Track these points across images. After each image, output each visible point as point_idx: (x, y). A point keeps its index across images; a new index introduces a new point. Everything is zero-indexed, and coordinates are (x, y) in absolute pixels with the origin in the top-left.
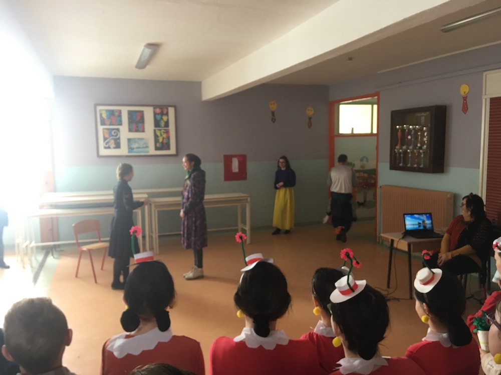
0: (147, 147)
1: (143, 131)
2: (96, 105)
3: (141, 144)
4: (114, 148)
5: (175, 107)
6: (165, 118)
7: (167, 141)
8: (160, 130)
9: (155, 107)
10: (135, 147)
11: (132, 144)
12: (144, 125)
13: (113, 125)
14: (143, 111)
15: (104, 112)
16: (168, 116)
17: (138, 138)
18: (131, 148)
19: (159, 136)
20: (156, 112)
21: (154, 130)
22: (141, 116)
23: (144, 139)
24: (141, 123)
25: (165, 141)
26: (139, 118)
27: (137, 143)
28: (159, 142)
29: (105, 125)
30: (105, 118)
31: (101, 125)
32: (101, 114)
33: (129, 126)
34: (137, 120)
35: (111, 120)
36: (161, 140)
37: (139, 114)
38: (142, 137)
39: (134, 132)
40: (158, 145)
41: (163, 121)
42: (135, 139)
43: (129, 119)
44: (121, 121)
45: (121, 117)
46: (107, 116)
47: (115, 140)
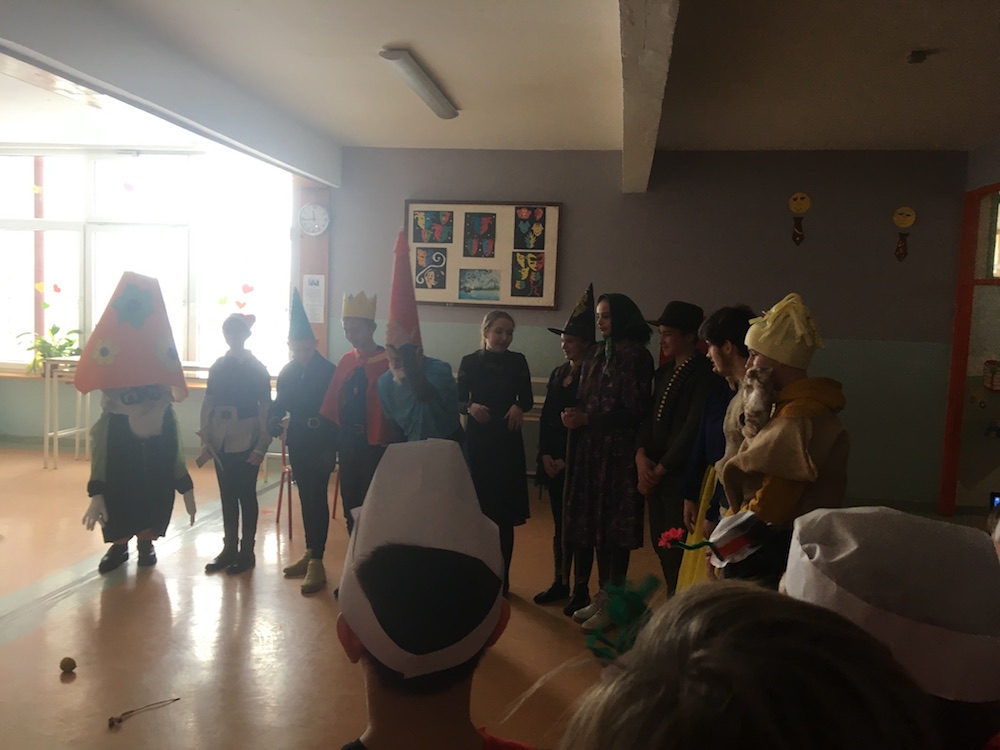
0: (496, 288)
1: (492, 256)
2: (408, 202)
3: (485, 281)
4: (433, 287)
5: (561, 206)
6: (537, 229)
7: (539, 277)
8: (525, 254)
9: (519, 205)
10: (473, 288)
11: (467, 281)
12: (494, 242)
13: (436, 241)
14: (495, 215)
15: (422, 215)
16: (544, 226)
17: (480, 270)
18: (465, 288)
19: (523, 265)
20: (520, 216)
21: (514, 254)
22: (489, 224)
23: (491, 271)
24: (488, 238)
25: (533, 278)
26: (485, 228)
27: (476, 280)
28: (520, 280)
29: (422, 241)
30: (423, 227)
31: (414, 241)
32: (416, 220)
33: (465, 244)
34: (482, 233)
35: (434, 231)
36: (525, 276)
37: (486, 221)
38: (487, 268)
39: (474, 256)
40: (518, 286)
41: (532, 237)
42: (474, 270)
43: (467, 229)
44: (451, 235)
45: (452, 226)
46: (425, 225)
47: (437, 271)
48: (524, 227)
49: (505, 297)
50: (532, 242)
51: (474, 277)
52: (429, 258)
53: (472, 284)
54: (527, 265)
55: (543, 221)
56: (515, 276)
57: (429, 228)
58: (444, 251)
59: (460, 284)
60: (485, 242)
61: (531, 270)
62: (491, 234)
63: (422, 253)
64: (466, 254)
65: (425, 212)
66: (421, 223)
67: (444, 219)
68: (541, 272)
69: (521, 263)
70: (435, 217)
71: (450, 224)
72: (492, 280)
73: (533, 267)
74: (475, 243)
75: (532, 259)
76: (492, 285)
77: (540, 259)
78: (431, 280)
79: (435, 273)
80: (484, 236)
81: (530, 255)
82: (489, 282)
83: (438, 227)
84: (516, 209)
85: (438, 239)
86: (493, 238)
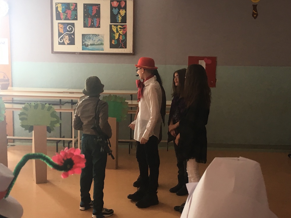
0: (102, 44)
1: (99, 27)
3: (96, 40)
4: (68, 44)
6: (122, 12)
7: (124, 38)
8: (117, 26)
10: (89, 44)
11: (86, 41)
12: (100, 19)
13: (68, 19)
14: (100, 5)
15: (59, 5)
16: (126, 11)
17: (93, 35)
18: (85, 44)
19: (115, 32)
20: (113, 5)
21: (111, 26)
22: (96, 9)
23: (98, 35)
24: (96, 17)
25: (121, 38)
26: (94, 12)
27: (91, 40)
28: (114, 40)
29: (61, 20)
30: (61, 12)
31: (57, 19)
32: (57, 8)
33: (84, 21)
34: (93, 14)
35: (67, 14)
36: (117, 37)
37: (95, 8)
38: (97, 33)
39: (90, 27)
40: (113, 42)
41: (119, 16)
42: (90, 35)
43: (85, 13)
44: (76, 16)
45: (77, 11)
46: (62, 10)
47: (70, 35)
48: (115, 11)
49: (107, 49)
50: (120, 19)
51: (90, 38)
52: (65, 28)
53: (89, 42)
54: (117, 32)
55: (125, 8)
56: (112, 38)
57: (64, 12)
58: (73, 24)
59: (83, 42)
60: (95, 20)
61: (120, 35)
62: (98, 15)
63: (61, 26)
64: (85, 26)
65: (62, 3)
66: (60, 10)
67: (72, 7)
68: (125, 35)
69: (115, 30)
70: (67, 6)
71: (76, 10)
72: (99, 40)
73: (121, 32)
74: (90, 20)
75: (120, 28)
76: (99, 42)
77: (124, 28)
78: (66, 40)
79: (69, 37)
80: (94, 16)
81: (119, 26)
82: (98, 41)
83: (69, 12)
84: (111, 1)
85: (70, 18)
86: (99, 17)
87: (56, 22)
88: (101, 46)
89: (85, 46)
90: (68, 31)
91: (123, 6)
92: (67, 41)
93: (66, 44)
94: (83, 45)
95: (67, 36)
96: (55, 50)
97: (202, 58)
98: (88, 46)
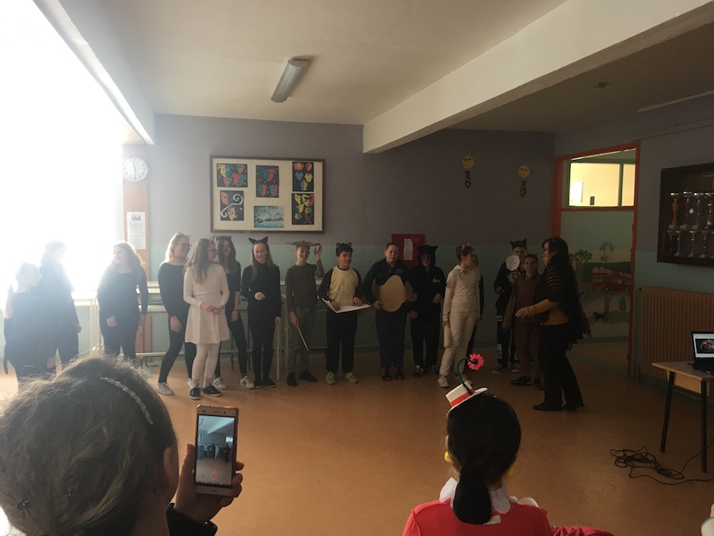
0: (281, 219)
2: (212, 157)
4: (235, 219)
5: (323, 161)
6: (308, 178)
7: (311, 211)
8: (301, 195)
9: (295, 161)
10: (264, 219)
11: (260, 214)
12: (278, 186)
13: (235, 186)
15: (223, 167)
16: (313, 175)
17: (269, 207)
19: (299, 203)
20: (296, 168)
21: (293, 195)
22: (274, 174)
23: (277, 207)
24: (274, 184)
26: (272, 176)
27: (266, 214)
28: (298, 213)
29: (224, 186)
30: (225, 176)
31: (218, 186)
32: (219, 171)
33: (257, 188)
34: (269, 180)
36: (301, 210)
37: (272, 171)
38: (274, 205)
39: (265, 197)
41: (305, 183)
42: (265, 207)
43: (258, 177)
44: (246, 181)
45: (247, 175)
46: (226, 174)
47: (237, 208)
48: (299, 176)
49: (288, 225)
50: (305, 186)
51: (265, 211)
52: (230, 197)
53: (264, 217)
54: (302, 203)
55: (312, 172)
56: (294, 211)
57: (230, 177)
58: (242, 193)
59: (255, 217)
60: (272, 187)
61: (305, 206)
62: (275, 180)
63: (224, 195)
64: (258, 195)
65: (226, 164)
66: (223, 172)
67: (240, 170)
68: (312, 207)
69: (298, 200)
70: (233, 168)
71: (245, 173)
72: (278, 214)
73: (306, 203)
74: (264, 187)
75: (306, 198)
76: (278, 217)
77: (311, 198)
78: (232, 214)
79: (236, 210)
80: (269, 184)
81: (304, 196)
82: (276, 215)
83: (235, 176)
84: (293, 163)
85: (237, 185)
86: (277, 184)
87: (217, 190)
88: (280, 222)
89: (257, 221)
90: (235, 202)
91: (309, 169)
92: (233, 216)
93: (232, 219)
94: (255, 221)
95: (233, 209)
96: (215, 228)
97: (408, 236)
98: (262, 222)
